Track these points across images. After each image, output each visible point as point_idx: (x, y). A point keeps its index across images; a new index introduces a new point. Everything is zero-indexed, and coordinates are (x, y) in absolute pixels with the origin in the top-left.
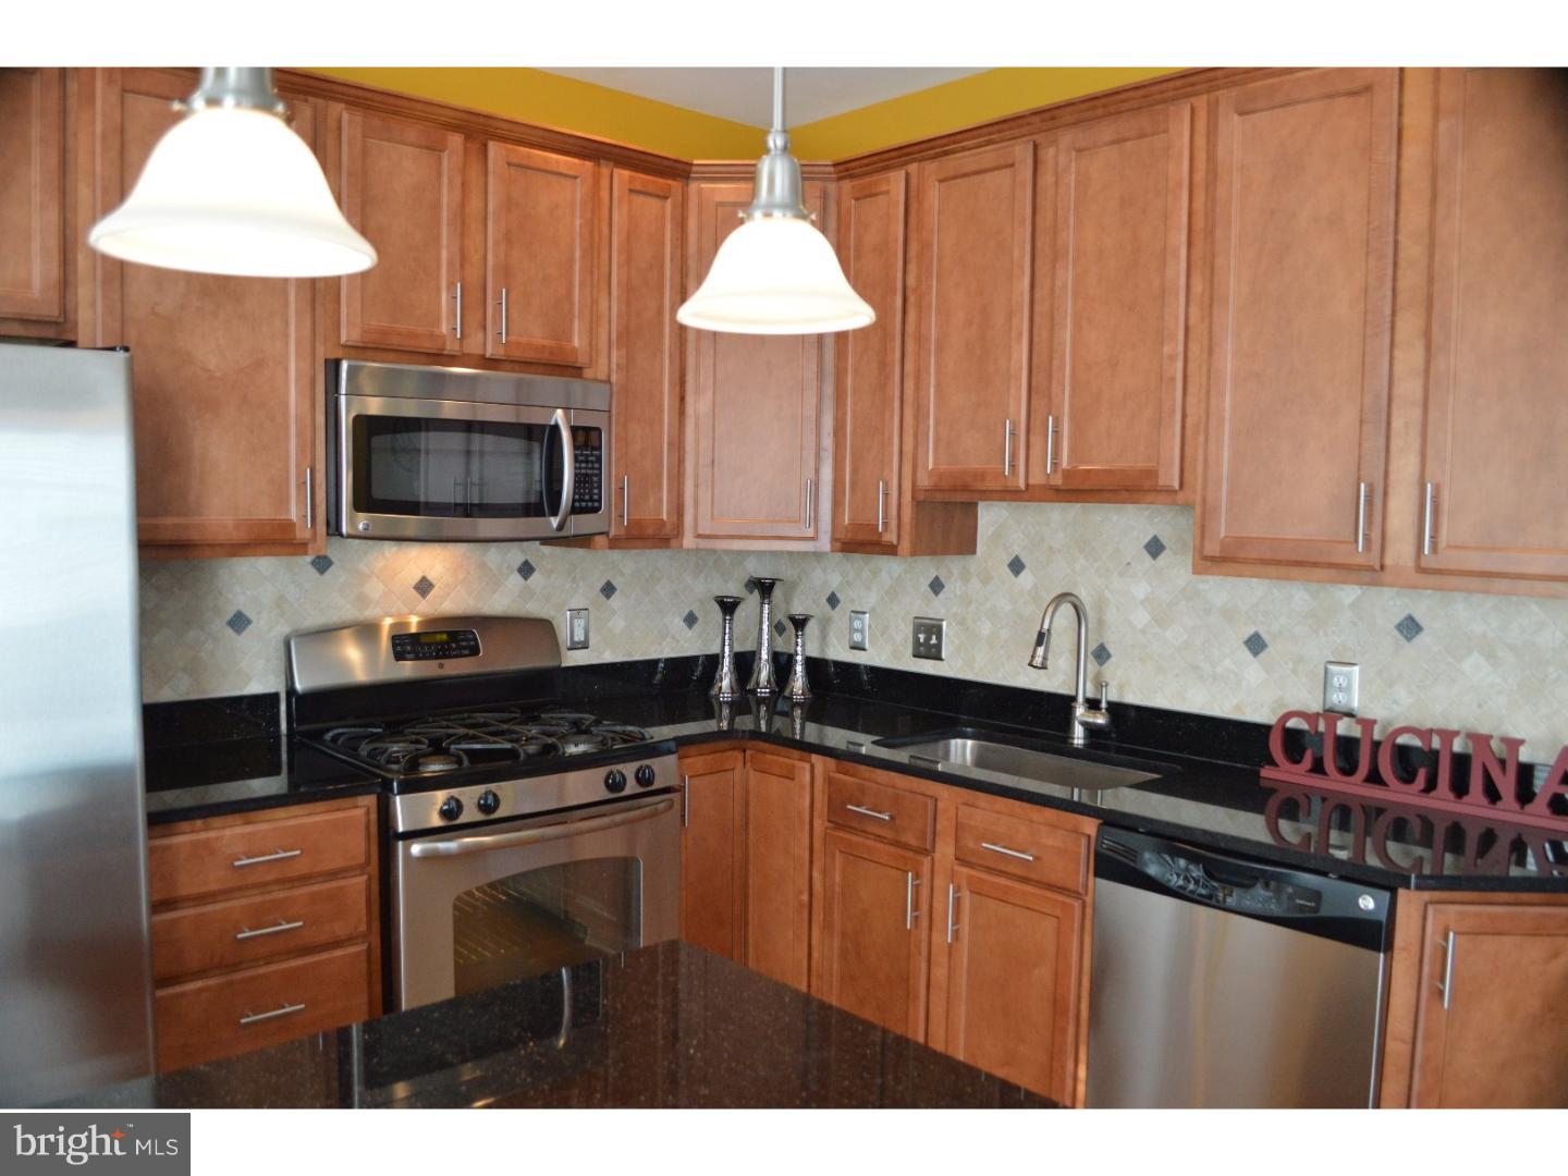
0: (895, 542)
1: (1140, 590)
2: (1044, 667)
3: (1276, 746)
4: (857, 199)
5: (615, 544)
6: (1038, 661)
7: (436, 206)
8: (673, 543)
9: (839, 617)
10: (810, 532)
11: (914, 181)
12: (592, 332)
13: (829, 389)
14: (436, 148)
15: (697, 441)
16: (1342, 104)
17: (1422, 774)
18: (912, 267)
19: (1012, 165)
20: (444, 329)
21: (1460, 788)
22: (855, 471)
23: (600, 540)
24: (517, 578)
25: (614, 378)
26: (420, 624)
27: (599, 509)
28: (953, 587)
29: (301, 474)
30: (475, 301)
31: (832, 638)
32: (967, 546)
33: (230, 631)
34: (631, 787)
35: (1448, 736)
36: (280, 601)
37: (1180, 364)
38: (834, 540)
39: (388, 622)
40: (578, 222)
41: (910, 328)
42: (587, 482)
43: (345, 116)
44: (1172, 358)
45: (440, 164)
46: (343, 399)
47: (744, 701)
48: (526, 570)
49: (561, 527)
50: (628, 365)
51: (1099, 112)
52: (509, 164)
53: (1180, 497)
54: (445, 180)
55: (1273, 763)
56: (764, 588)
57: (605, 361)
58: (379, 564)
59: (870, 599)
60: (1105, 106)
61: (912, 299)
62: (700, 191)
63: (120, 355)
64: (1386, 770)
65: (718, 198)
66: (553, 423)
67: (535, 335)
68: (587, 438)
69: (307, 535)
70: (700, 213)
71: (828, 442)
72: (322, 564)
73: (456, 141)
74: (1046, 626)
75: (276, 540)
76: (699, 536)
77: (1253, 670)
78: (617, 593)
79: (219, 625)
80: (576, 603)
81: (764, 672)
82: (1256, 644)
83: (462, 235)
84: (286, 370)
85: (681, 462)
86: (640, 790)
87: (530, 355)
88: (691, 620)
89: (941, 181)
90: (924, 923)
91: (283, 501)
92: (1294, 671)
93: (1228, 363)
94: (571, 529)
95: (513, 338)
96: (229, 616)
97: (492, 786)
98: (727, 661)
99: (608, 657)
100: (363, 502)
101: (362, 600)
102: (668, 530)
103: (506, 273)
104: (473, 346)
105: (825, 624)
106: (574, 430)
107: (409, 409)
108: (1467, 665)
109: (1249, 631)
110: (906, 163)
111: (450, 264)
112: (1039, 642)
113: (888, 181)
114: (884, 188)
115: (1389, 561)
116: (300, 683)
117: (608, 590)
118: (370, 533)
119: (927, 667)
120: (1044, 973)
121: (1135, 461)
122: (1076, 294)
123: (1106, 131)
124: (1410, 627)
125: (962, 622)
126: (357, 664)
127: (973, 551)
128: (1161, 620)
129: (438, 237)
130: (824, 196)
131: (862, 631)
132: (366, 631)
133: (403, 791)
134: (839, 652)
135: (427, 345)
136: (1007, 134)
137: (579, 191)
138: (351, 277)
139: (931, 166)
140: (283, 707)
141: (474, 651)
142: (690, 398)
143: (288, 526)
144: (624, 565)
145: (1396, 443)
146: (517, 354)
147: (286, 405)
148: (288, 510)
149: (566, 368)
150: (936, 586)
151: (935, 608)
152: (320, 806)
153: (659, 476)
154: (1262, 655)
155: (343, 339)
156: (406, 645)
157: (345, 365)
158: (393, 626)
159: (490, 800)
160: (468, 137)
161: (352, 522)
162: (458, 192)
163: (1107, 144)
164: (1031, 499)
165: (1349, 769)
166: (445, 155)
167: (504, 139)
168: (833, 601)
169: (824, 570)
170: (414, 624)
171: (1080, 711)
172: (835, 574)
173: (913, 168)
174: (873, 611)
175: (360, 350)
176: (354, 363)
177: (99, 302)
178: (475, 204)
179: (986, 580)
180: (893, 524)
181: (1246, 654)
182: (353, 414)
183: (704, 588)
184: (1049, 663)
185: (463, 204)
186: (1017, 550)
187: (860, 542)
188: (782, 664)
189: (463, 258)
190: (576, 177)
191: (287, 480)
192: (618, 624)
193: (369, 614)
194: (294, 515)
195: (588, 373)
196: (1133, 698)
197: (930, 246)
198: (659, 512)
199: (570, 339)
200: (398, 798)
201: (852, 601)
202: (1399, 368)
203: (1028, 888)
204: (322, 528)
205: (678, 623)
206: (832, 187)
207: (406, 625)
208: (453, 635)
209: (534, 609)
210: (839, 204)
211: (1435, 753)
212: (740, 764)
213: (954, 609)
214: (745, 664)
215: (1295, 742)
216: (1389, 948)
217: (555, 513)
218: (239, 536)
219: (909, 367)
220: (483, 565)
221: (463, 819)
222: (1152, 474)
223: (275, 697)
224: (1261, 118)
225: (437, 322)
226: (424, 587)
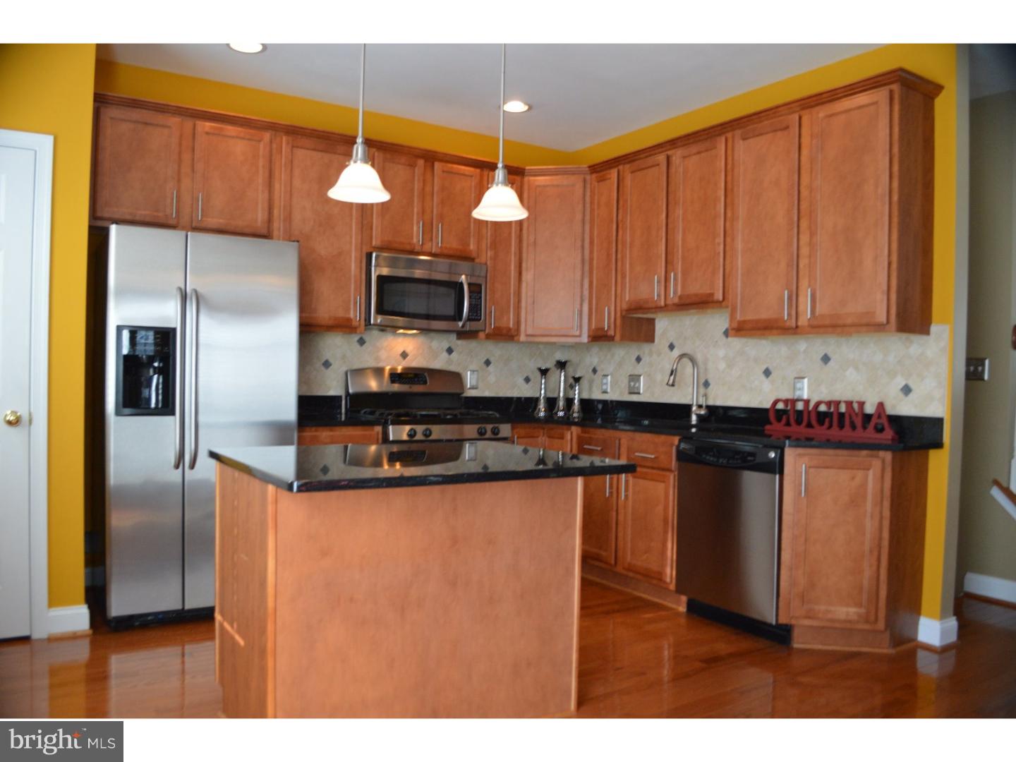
0: (613, 334)
1: (721, 353)
2: (673, 385)
3: (772, 416)
4: (598, 182)
5: (488, 337)
6: (671, 382)
7: (412, 190)
8: (516, 338)
9: (597, 377)
10: (578, 333)
11: (621, 173)
12: (479, 243)
13: (587, 268)
14: (412, 166)
15: (527, 293)
16: (779, 134)
17: (827, 420)
18: (620, 211)
19: (658, 165)
20: (415, 240)
21: (841, 426)
22: (597, 304)
23: (482, 335)
24: (445, 354)
25: (488, 263)
26: (402, 369)
27: (480, 319)
28: (645, 359)
29: (355, 299)
30: (428, 230)
31: (594, 389)
32: (649, 337)
33: (323, 368)
34: (489, 435)
35: (838, 403)
36: (344, 357)
37: (722, 246)
38: (589, 336)
39: (388, 368)
40: (473, 195)
41: (620, 237)
42: (475, 308)
43: (376, 154)
44: (719, 244)
45: (414, 172)
46: (373, 269)
47: (551, 418)
48: (450, 351)
49: (463, 326)
50: (495, 258)
51: (691, 141)
52: (443, 171)
53: (724, 303)
54: (416, 178)
55: (771, 424)
56: (561, 365)
57: (485, 256)
58: (385, 344)
59: (610, 368)
60: (707, 134)
61: (620, 225)
62: (529, 181)
63: (296, 243)
64: (814, 422)
65: (537, 183)
66: (460, 281)
67: (454, 244)
68: (476, 289)
69: (357, 324)
70: (529, 190)
71: (586, 293)
72: (362, 342)
73: (421, 162)
74: (674, 368)
75: (344, 326)
76: (527, 335)
77: (766, 385)
78: (491, 365)
79: (319, 365)
80: (473, 367)
81: (561, 404)
82: (767, 373)
83: (423, 202)
84: (351, 257)
85: (519, 301)
86: (493, 436)
87: (451, 252)
88: (527, 380)
89: (632, 172)
90: (615, 495)
91: (348, 310)
92: (782, 383)
93: (739, 245)
94: (467, 328)
95: (444, 245)
96: (323, 361)
97: (429, 426)
98: (542, 401)
99: (487, 394)
100: (380, 311)
101: (378, 359)
102: (513, 332)
103: (441, 218)
104: (427, 247)
105: (591, 382)
106: (470, 285)
107: (402, 273)
108: (848, 373)
109: (764, 367)
110: (618, 166)
111: (418, 214)
112: (671, 374)
113: (610, 174)
114: (609, 176)
115: (800, 324)
116: (352, 389)
117: (488, 363)
118: (383, 323)
119: (635, 398)
120: (660, 508)
121: (706, 290)
122: (683, 219)
123: (694, 149)
124: (826, 359)
125: (649, 375)
126: (373, 385)
127: (653, 341)
128: (730, 365)
129: (413, 201)
130: (585, 181)
131: (606, 384)
132: (378, 371)
133: (393, 424)
134: (597, 395)
135: (408, 247)
136: (657, 151)
137: (474, 182)
138: (377, 204)
139: (627, 166)
140: (343, 402)
141: (425, 383)
142: (524, 273)
143: (349, 320)
144: (495, 350)
145: (801, 273)
146: (446, 252)
147: (350, 270)
148: (349, 313)
149: (466, 258)
150: (639, 359)
151: (639, 369)
152: (359, 428)
153: (509, 307)
154: (770, 378)
155: (374, 243)
156: (395, 377)
157: (374, 255)
158: (391, 369)
159: (428, 432)
160: (426, 161)
161: (375, 319)
162: (421, 184)
163: (695, 154)
164: (668, 311)
165: (799, 422)
166: (417, 168)
167: (441, 161)
168: (595, 371)
169: (591, 356)
170: (399, 369)
171: (694, 408)
172: (595, 357)
173: (621, 167)
174: (612, 374)
175: (380, 249)
176: (379, 253)
177: (282, 228)
178: (428, 189)
179: (659, 354)
180: (612, 326)
181: (763, 377)
182: (377, 274)
183: (532, 365)
184: (676, 383)
185: (423, 189)
186: (671, 340)
187: (599, 337)
188: (569, 402)
189: (424, 212)
190: (472, 176)
191: (349, 301)
192: (492, 379)
193: (381, 365)
194: (352, 315)
195: (477, 261)
196: (719, 403)
197: (627, 201)
198: (509, 323)
199: (469, 245)
200: (391, 427)
201: (602, 370)
202: (801, 243)
203: (655, 471)
204: (363, 322)
205: (521, 381)
206: (588, 177)
207: (396, 369)
208: (416, 375)
209: (453, 368)
210: (591, 184)
211: (832, 413)
212: (542, 434)
213: (646, 370)
214: (551, 402)
215: (780, 414)
216: (781, 473)
217: (460, 320)
218: (331, 323)
219: (619, 256)
220: (430, 347)
221: (416, 438)
222: (712, 295)
223: (339, 398)
224: (751, 141)
225: (412, 239)
226: (404, 355)
